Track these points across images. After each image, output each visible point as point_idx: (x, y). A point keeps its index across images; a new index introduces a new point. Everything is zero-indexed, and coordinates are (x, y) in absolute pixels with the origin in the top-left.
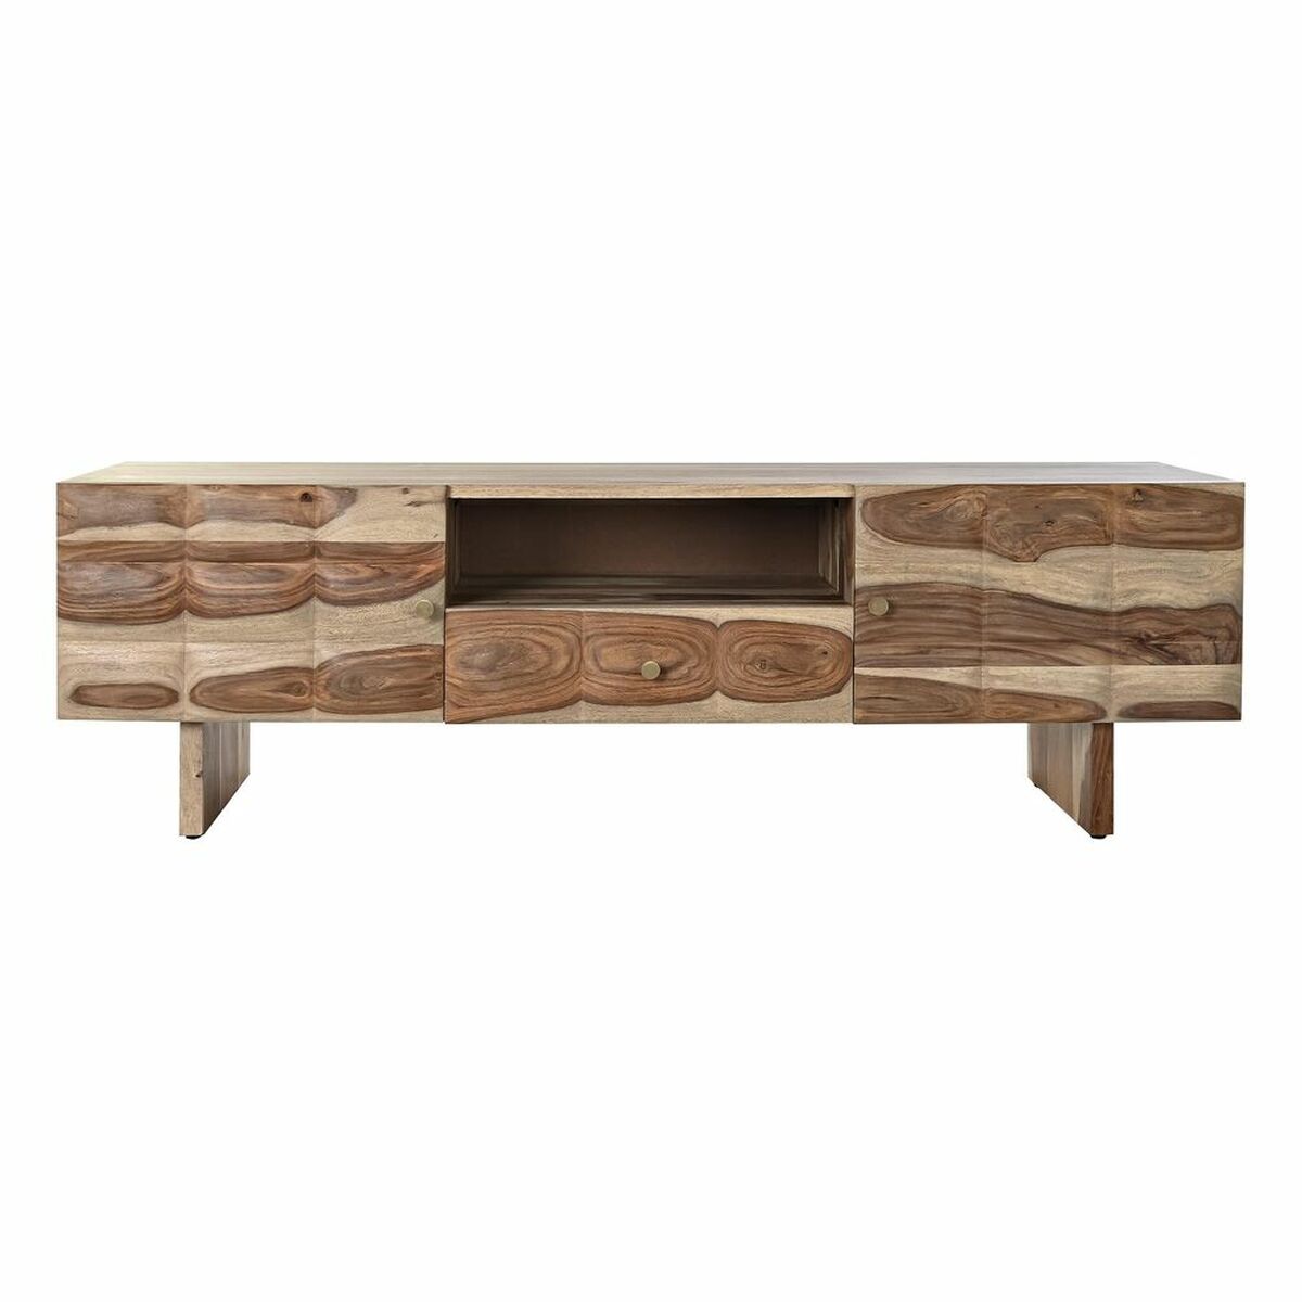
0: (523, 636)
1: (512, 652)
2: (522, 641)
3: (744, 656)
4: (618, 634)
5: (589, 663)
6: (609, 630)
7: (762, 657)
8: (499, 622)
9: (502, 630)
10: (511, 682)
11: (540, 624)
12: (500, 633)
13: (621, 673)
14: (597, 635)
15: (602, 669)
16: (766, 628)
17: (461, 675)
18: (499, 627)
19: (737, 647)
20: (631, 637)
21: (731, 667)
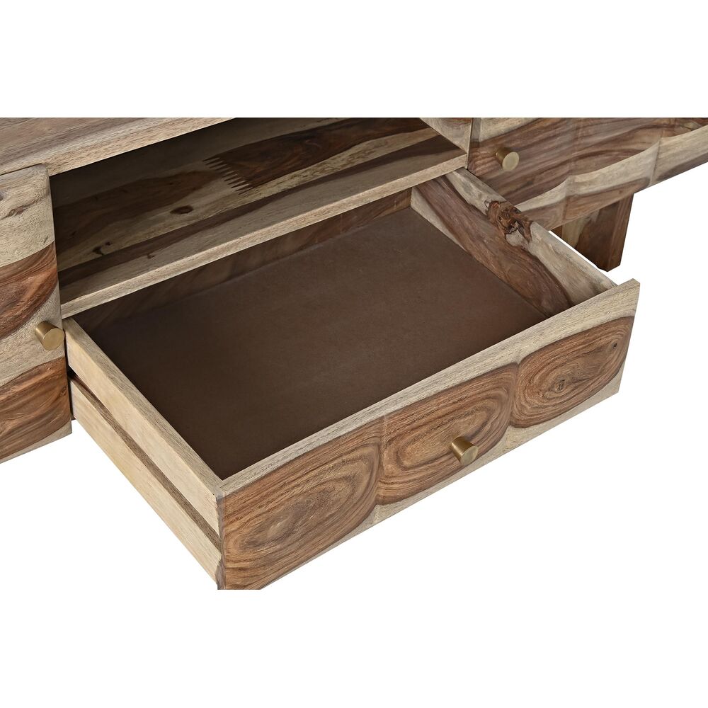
0: (322, 481)
1: (312, 505)
2: (323, 487)
3: (544, 385)
4: (425, 424)
5: (389, 467)
6: (415, 424)
7: (562, 379)
8: (293, 478)
9: (298, 485)
10: (311, 534)
11: (341, 456)
12: (297, 491)
13: (427, 463)
14: (399, 435)
15: (406, 468)
16: (568, 345)
17: (251, 556)
18: (293, 484)
19: (537, 377)
20: (438, 422)
21: (528, 399)
